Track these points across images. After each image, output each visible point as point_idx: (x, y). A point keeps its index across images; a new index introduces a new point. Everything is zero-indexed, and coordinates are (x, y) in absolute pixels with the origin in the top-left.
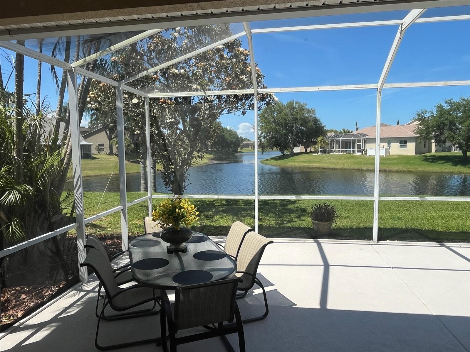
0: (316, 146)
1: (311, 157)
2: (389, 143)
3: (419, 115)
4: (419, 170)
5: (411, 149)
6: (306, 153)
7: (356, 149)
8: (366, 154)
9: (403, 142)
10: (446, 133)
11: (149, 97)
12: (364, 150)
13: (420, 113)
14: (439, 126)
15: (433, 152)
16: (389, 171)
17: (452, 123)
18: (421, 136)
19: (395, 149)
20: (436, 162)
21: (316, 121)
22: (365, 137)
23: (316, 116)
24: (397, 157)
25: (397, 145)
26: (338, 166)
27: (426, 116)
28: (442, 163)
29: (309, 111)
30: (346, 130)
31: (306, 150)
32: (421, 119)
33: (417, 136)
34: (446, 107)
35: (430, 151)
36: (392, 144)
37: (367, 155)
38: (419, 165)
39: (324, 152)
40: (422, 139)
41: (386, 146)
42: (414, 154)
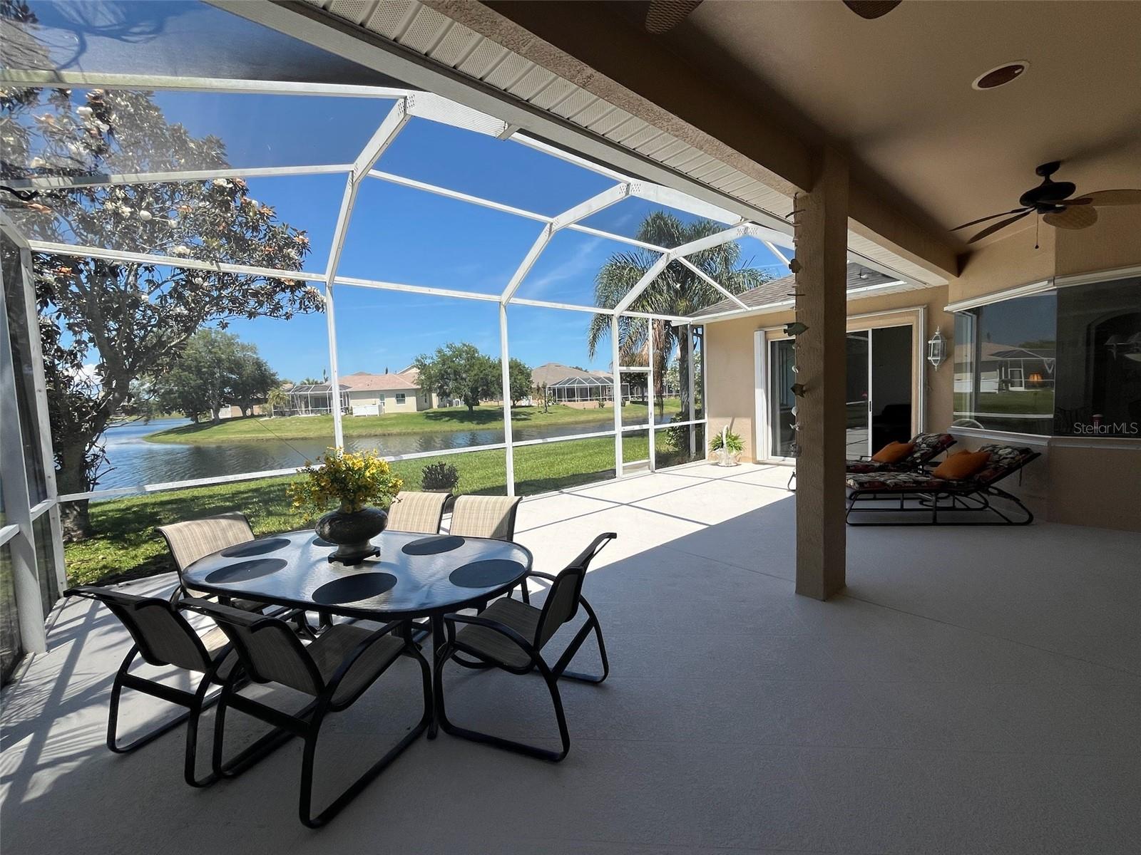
0: (265, 406)
1: (256, 424)
2: (382, 398)
3: (418, 360)
4: (426, 430)
5: (410, 404)
6: (245, 417)
8: (352, 414)
9: (401, 397)
10: (452, 384)
11: (33, 249)
12: (348, 408)
13: (420, 358)
14: (443, 376)
15: (434, 407)
16: (389, 435)
17: (456, 373)
18: (423, 387)
19: (391, 406)
20: (440, 419)
21: (259, 365)
22: (347, 390)
23: (258, 356)
24: (395, 415)
25: (394, 399)
26: (311, 435)
27: (428, 362)
28: (447, 421)
29: (243, 348)
30: (311, 381)
31: (244, 412)
32: (423, 367)
33: (417, 387)
34: (448, 353)
35: (431, 406)
36: (386, 400)
37: (354, 415)
38: (424, 424)
39: (282, 414)
40: (423, 393)
41: (378, 401)
42: (416, 411)
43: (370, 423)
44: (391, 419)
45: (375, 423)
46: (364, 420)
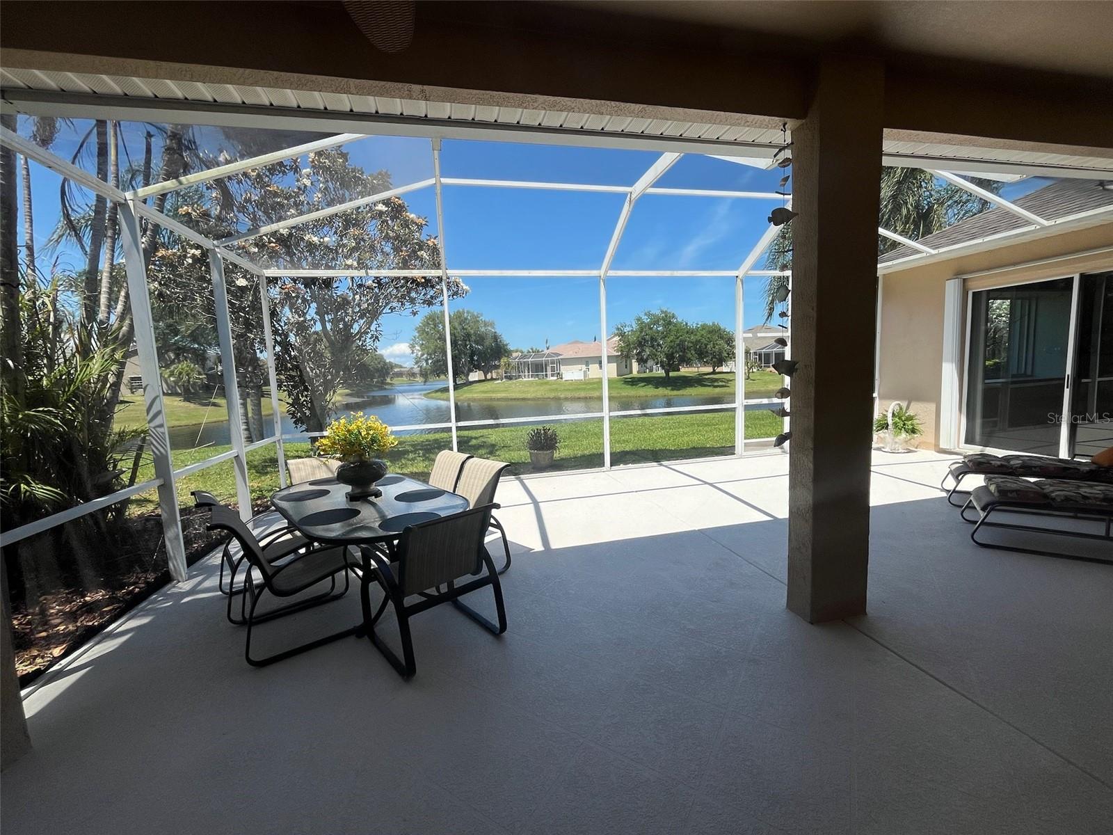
0: (500, 371)
1: (493, 386)
2: (587, 364)
3: (618, 329)
4: (623, 394)
5: (611, 370)
6: (486, 380)
7: (549, 373)
8: (562, 378)
10: (648, 351)
11: (266, 275)
12: (559, 374)
13: (619, 326)
14: (640, 343)
15: (634, 373)
16: (590, 398)
17: (653, 339)
18: (622, 354)
19: (595, 371)
20: (636, 385)
21: (496, 337)
22: (559, 357)
23: (496, 330)
24: (597, 380)
25: (597, 366)
26: (529, 396)
27: (627, 329)
28: (644, 386)
29: (486, 324)
30: (534, 349)
31: (485, 376)
32: (621, 334)
33: (617, 354)
34: (646, 320)
35: (631, 372)
36: (591, 366)
37: (564, 379)
38: (621, 388)
39: (510, 378)
40: (623, 358)
41: (584, 367)
42: (616, 376)
43: (576, 386)
44: (594, 383)
45: (579, 387)
46: (571, 384)
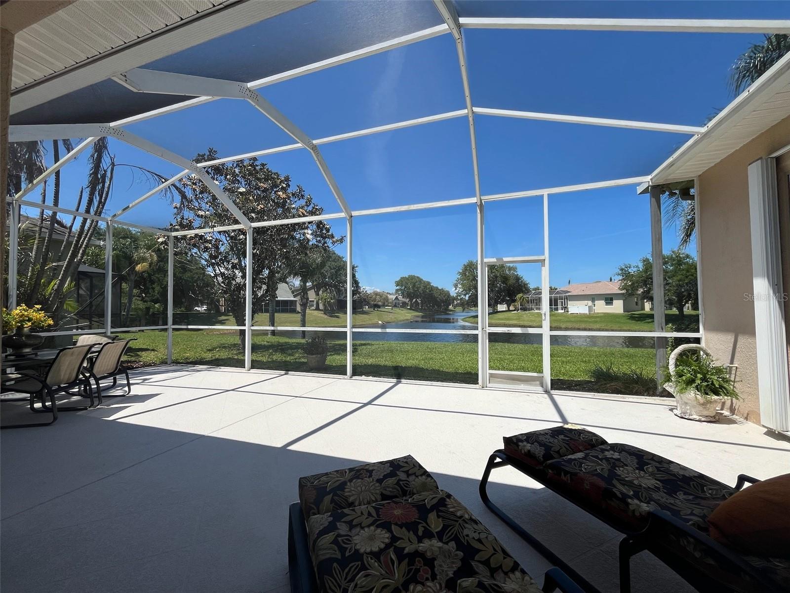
0: (516, 304)
1: (509, 315)
2: (593, 300)
3: (622, 270)
5: (618, 307)
6: (509, 310)
7: (559, 307)
8: (568, 312)
9: (609, 300)
12: (566, 307)
13: (624, 267)
15: (646, 310)
18: (627, 292)
19: (601, 307)
20: (642, 320)
21: (518, 278)
22: (567, 294)
23: (518, 273)
24: (602, 315)
25: (603, 302)
27: (632, 271)
28: (649, 322)
29: (510, 269)
30: (553, 288)
31: (509, 308)
32: (626, 274)
33: (621, 292)
35: (643, 309)
36: (596, 302)
37: (569, 313)
38: (624, 323)
39: (524, 309)
40: (628, 295)
41: (590, 303)
42: (623, 312)
43: (579, 319)
44: (598, 317)
45: (581, 320)
46: (575, 317)
